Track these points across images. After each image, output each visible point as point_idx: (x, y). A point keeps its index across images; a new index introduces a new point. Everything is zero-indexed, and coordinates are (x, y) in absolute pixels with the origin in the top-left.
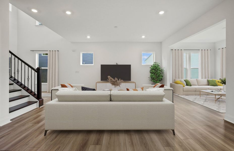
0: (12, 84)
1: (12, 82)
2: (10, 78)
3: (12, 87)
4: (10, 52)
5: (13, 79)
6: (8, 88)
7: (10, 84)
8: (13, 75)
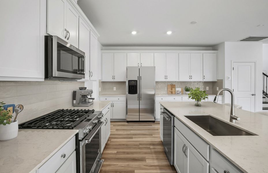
0: (265, 98)
1: (265, 96)
2: (264, 93)
3: (265, 100)
4: (263, 74)
5: (265, 94)
6: (262, 100)
7: (263, 98)
8: (265, 91)
